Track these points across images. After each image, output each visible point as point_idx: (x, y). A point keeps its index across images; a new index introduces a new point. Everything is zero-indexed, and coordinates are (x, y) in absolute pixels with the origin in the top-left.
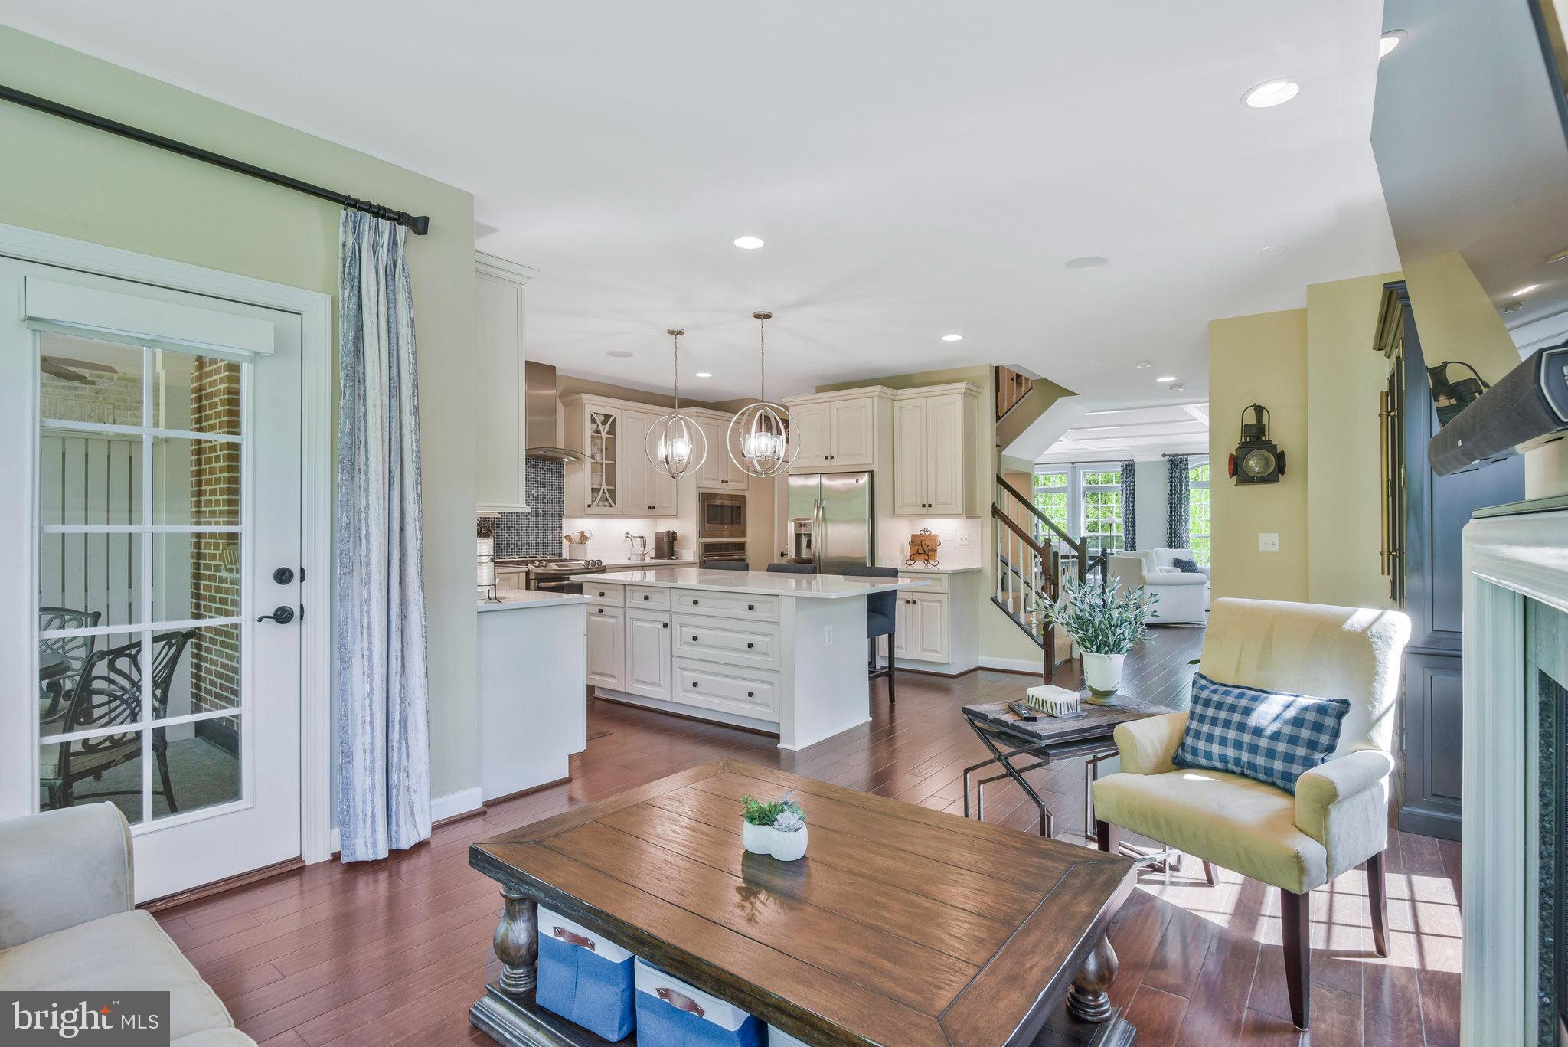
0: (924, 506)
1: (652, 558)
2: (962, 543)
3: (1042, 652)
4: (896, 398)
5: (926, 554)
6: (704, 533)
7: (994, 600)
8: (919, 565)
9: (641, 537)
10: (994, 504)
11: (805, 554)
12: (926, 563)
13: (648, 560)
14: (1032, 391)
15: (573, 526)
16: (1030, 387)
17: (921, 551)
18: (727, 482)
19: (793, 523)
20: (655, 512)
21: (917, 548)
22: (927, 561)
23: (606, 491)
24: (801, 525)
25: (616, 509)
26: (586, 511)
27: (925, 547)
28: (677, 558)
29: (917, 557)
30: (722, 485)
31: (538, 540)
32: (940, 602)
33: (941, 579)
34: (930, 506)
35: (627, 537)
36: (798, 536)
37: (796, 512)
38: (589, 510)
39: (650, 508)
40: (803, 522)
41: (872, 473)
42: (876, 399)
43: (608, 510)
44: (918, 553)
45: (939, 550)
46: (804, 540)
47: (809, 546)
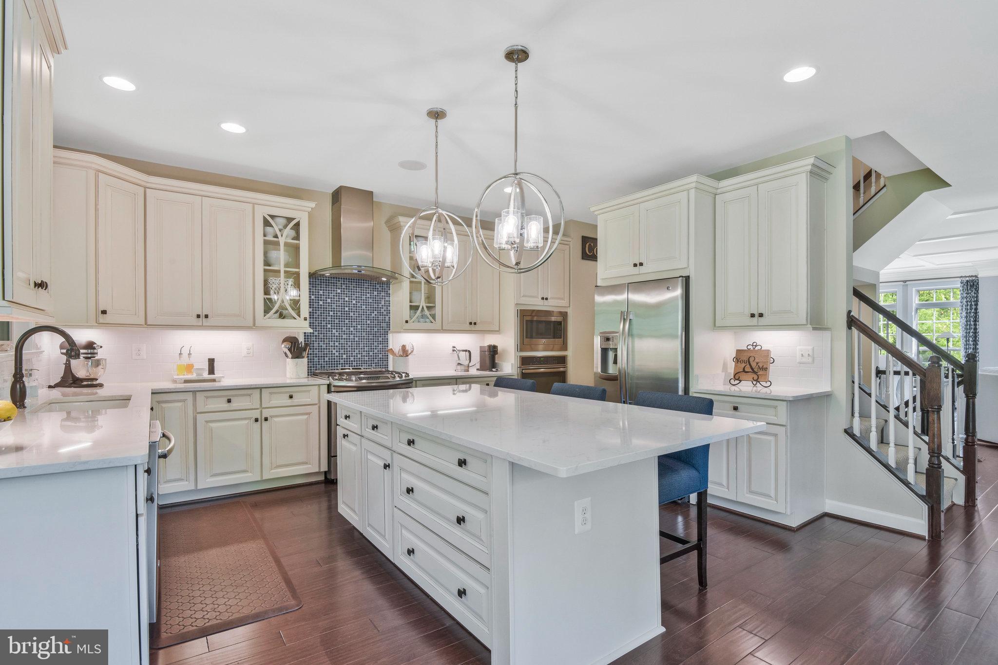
0: (753, 316)
1: (478, 370)
2: (804, 360)
3: (925, 508)
4: (719, 191)
5: (754, 372)
6: (522, 347)
7: (849, 432)
8: (746, 387)
9: (466, 351)
10: (849, 312)
11: (612, 370)
12: (755, 383)
13: (473, 372)
14: (884, 189)
15: (396, 341)
16: (882, 184)
17: (748, 369)
18: (547, 299)
19: (599, 337)
20: (477, 327)
21: (743, 365)
22: (757, 381)
23: (425, 308)
24: (608, 339)
25: (437, 324)
26: (406, 326)
27: (754, 365)
28: (497, 371)
29: (743, 376)
30: (542, 302)
31: (364, 354)
32: (776, 435)
33: (775, 407)
34: (761, 315)
35: (454, 351)
36: (605, 351)
37: (602, 325)
38: (407, 326)
39: (471, 323)
40: (610, 336)
41: (687, 279)
42: (692, 192)
43: (428, 325)
44: (744, 371)
45: (772, 368)
46: (611, 355)
47: (615, 362)
